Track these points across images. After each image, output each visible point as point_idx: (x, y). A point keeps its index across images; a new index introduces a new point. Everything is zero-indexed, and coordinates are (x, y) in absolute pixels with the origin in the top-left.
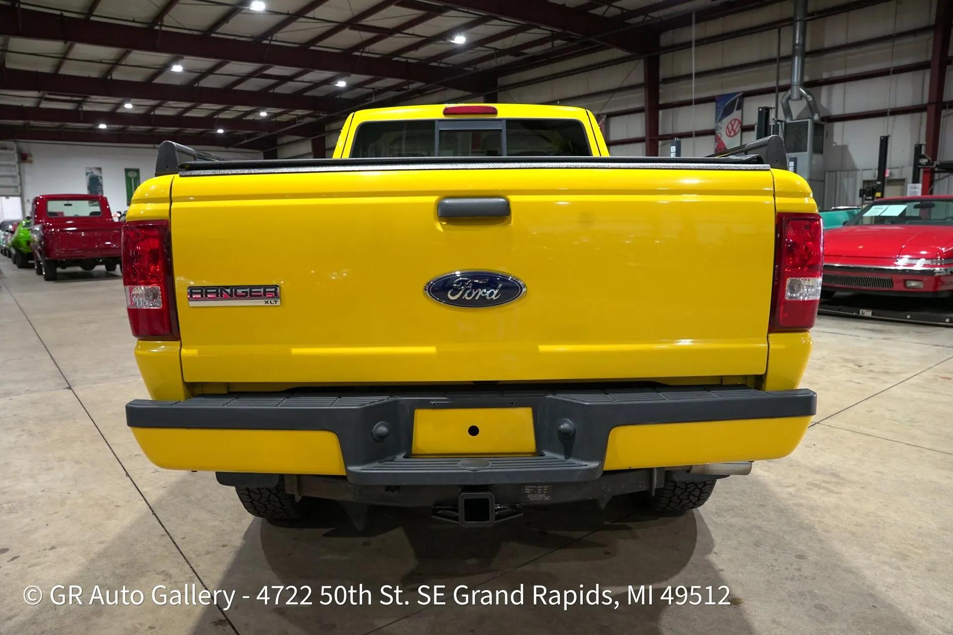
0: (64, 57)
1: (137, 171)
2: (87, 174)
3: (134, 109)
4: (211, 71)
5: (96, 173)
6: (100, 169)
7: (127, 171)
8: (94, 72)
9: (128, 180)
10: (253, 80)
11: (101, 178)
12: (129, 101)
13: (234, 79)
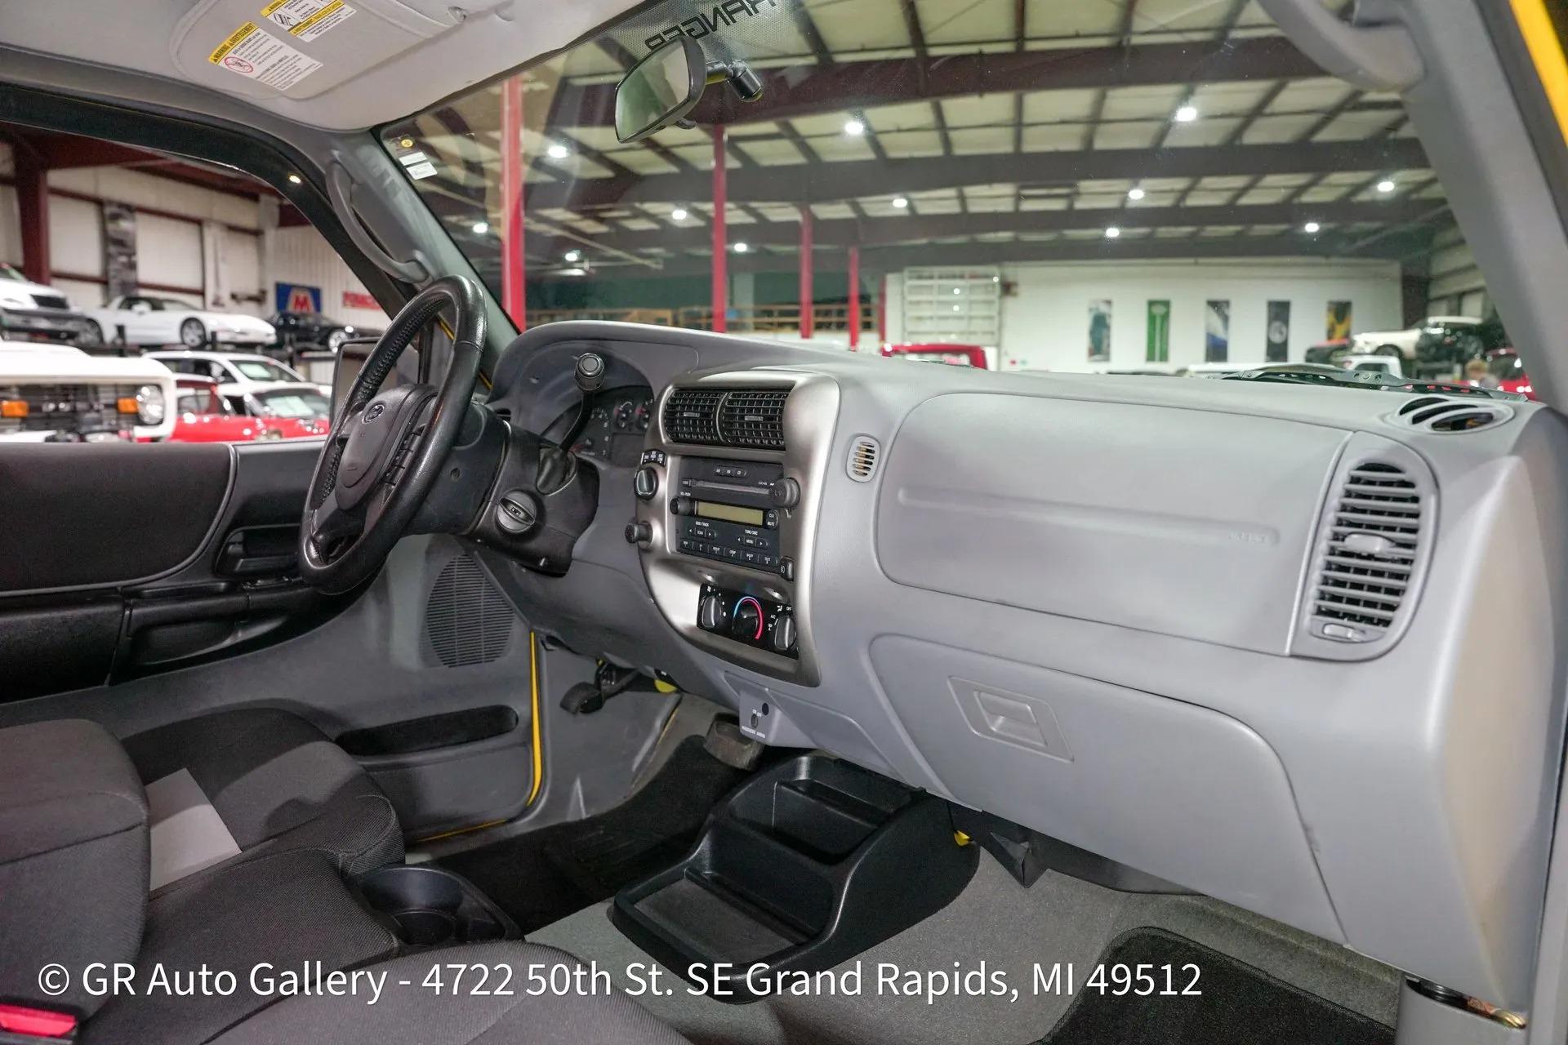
0: (1018, 124)
1: (1167, 304)
2: (1091, 310)
3: (1144, 199)
4: (1258, 111)
5: (1103, 308)
6: (1109, 303)
7: (1151, 304)
8: (1068, 141)
9: (1152, 319)
10: (1346, 117)
11: (1110, 316)
12: (1136, 185)
13: (1312, 119)
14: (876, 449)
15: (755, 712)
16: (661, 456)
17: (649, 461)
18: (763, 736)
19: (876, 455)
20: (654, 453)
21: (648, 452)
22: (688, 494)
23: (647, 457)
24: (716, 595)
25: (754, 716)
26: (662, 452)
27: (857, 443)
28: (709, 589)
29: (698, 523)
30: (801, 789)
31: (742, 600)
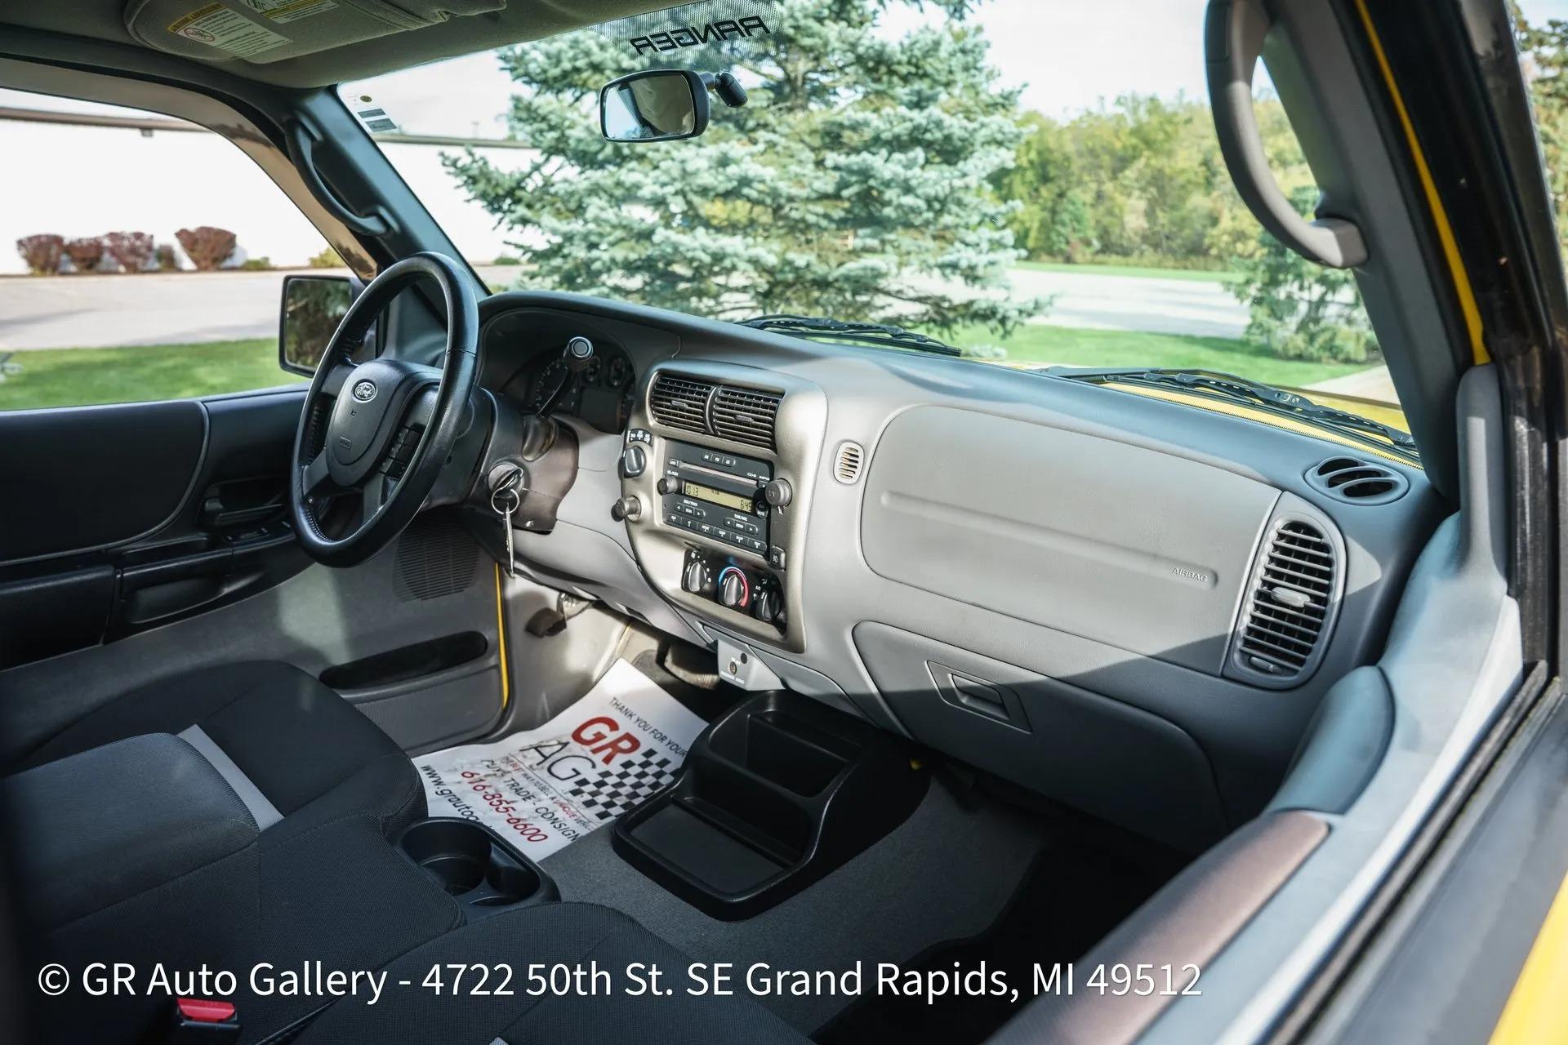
14: (860, 454)
15: (733, 660)
16: (647, 436)
17: (636, 439)
18: (742, 682)
19: (860, 460)
20: (640, 432)
21: (635, 431)
22: (676, 474)
23: (633, 435)
24: (700, 561)
25: (733, 664)
26: (648, 433)
27: (843, 448)
28: (693, 555)
29: (686, 501)
30: (770, 720)
31: (726, 570)
